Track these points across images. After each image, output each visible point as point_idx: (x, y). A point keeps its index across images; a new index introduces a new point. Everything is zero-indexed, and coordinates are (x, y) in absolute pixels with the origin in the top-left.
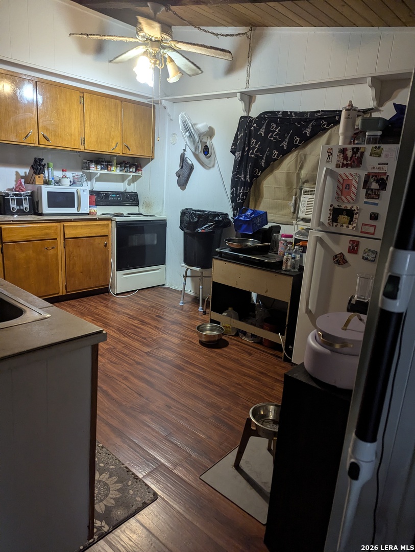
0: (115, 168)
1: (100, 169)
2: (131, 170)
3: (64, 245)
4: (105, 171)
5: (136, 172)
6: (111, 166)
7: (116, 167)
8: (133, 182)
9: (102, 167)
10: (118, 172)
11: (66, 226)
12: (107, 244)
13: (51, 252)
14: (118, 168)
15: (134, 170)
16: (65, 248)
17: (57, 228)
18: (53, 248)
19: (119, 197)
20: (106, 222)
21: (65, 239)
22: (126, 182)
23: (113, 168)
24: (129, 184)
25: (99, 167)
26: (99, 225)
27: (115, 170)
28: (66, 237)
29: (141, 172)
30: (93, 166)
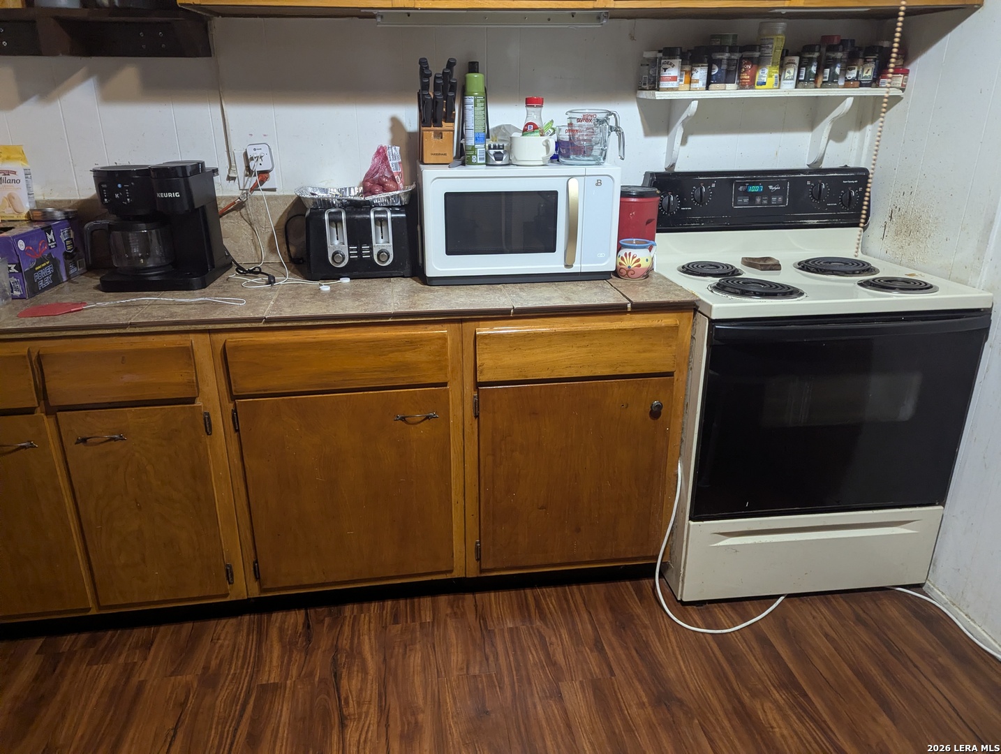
0: (775, 72)
1: (701, 84)
2: (852, 74)
3: (476, 406)
4: (729, 91)
5: (875, 82)
6: (759, 63)
7: (782, 68)
8: (860, 125)
9: (715, 71)
10: (788, 88)
11: (484, 337)
12: (660, 407)
13: (422, 431)
14: (791, 72)
15: (868, 73)
16: (477, 416)
17: (444, 346)
18: (427, 418)
19: (776, 193)
20: (666, 320)
21: (478, 385)
22: (825, 127)
23: (767, 74)
24: (838, 135)
25: (700, 74)
26: (634, 331)
27: (771, 81)
28: (481, 378)
29: (899, 80)
30: (673, 72)
